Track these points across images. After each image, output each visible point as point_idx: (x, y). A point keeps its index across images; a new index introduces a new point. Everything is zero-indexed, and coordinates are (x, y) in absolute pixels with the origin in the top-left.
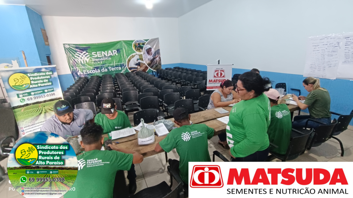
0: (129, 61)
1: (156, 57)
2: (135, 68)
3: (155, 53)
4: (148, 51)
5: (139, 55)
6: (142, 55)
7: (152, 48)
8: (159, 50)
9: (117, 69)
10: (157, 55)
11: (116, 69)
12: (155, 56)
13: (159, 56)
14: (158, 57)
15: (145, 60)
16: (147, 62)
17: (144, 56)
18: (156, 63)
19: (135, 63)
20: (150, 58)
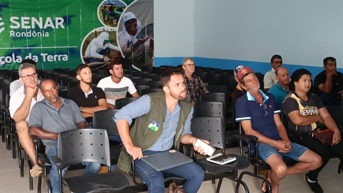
0: (87, 43)
1: (145, 41)
2: (98, 60)
3: (143, 31)
5: (109, 33)
6: (115, 32)
7: (138, 20)
8: (152, 25)
9: (59, 60)
10: (146, 36)
11: (57, 58)
12: (142, 38)
13: (151, 37)
14: (149, 40)
15: (120, 44)
16: (124, 50)
17: (118, 36)
18: (144, 53)
19: (99, 48)
20: (132, 42)
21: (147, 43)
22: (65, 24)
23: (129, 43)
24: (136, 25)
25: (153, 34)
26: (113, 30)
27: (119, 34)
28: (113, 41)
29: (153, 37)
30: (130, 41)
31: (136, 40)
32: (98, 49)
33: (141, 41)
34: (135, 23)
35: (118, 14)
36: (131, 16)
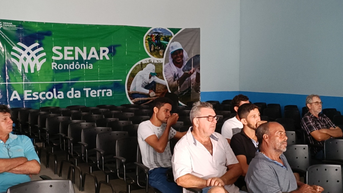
1: (191, 74)
2: (143, 95)
3: (189, 62)
4: (175, 56)
6: (161, 64)
7: (184, 51)
8: (198, 56)
9: (103, 95)
10: (193, 68)
11: (101, 93)
12: (189, 70)
13: (197, 70)
14: (195, 73)
15: (167, 77)
16: (170, 84)
17: (165, 68)
18: (190, 87)
19: (145, 82)
20: (178, 74)
21: (193, 77)
22: (110, 55)
23: (175, 76)
24: (182, 56)
25: (199, 66)
26: (159, 62)
27: (166, 66)
28: (159, 74)
29: (199, 69)
30: (176, 74)
31: (182, 73)
32: (143, 83)
33: (187, 74)
34: (181, 54)
35: (165, 44)
36: (178, 46)
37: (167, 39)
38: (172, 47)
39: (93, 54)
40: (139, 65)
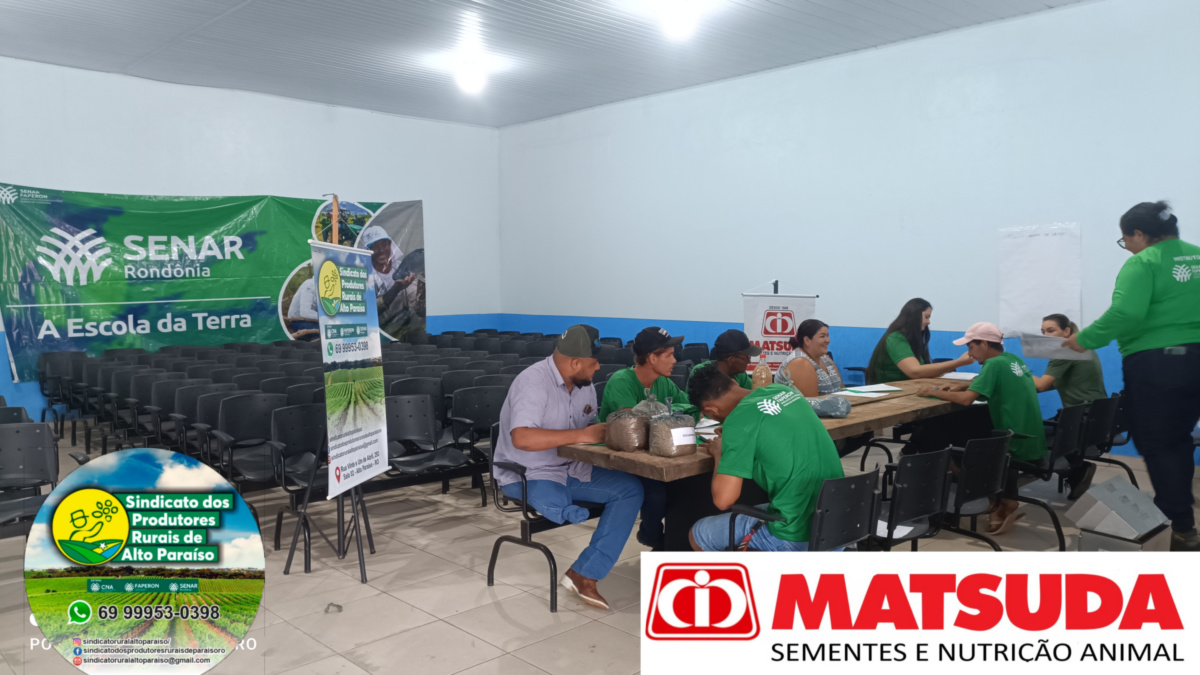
2: (314, 324)
3: (405, 262)
4: (377, 250)
7: (393, 242)
8: (420, 251)
9: (233, 324)
10: (412, 274)
11: (228, 322)
12: (403, 277)
13: (419, 277)
14: (415, 282)
18: (406, 308)
20: (383, 285)
21: (413, 288)
22: (245, 250)
23: (377, 289)
24: (388, 253)
25: (423, 270)
29: (424, 275)
30: (379, 284)
31: (393, 282)
32: (314, 302)
33: (400, 283)
34: (387, 248)
35: (355, 230)
36: (380, 233)
37: (361, 222)
38: (368, 236)
39: (210, 248)
40: (304, 268)
